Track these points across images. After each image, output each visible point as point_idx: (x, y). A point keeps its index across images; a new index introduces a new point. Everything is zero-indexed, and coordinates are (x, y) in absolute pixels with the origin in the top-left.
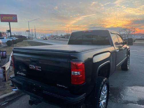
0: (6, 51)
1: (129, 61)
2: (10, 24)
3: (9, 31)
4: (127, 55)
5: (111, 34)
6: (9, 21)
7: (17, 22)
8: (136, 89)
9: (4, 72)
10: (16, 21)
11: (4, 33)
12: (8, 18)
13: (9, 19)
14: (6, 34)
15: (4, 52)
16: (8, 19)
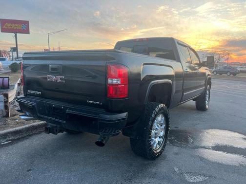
0: (8, 78)
1: (209, 96)
2: (16, 36)
3: (15, 49)
4: (205, 84)
5: (177, 45)
6: (16, 31)
7: (29, 33)
8: (214, 132)
9: (6, 102)
10: (27, 31)
11: (5, 52)
12: (14, 26)
13: (15, 28)
14: (9, 54)
15: (5, 79)
16: (13, 29)
